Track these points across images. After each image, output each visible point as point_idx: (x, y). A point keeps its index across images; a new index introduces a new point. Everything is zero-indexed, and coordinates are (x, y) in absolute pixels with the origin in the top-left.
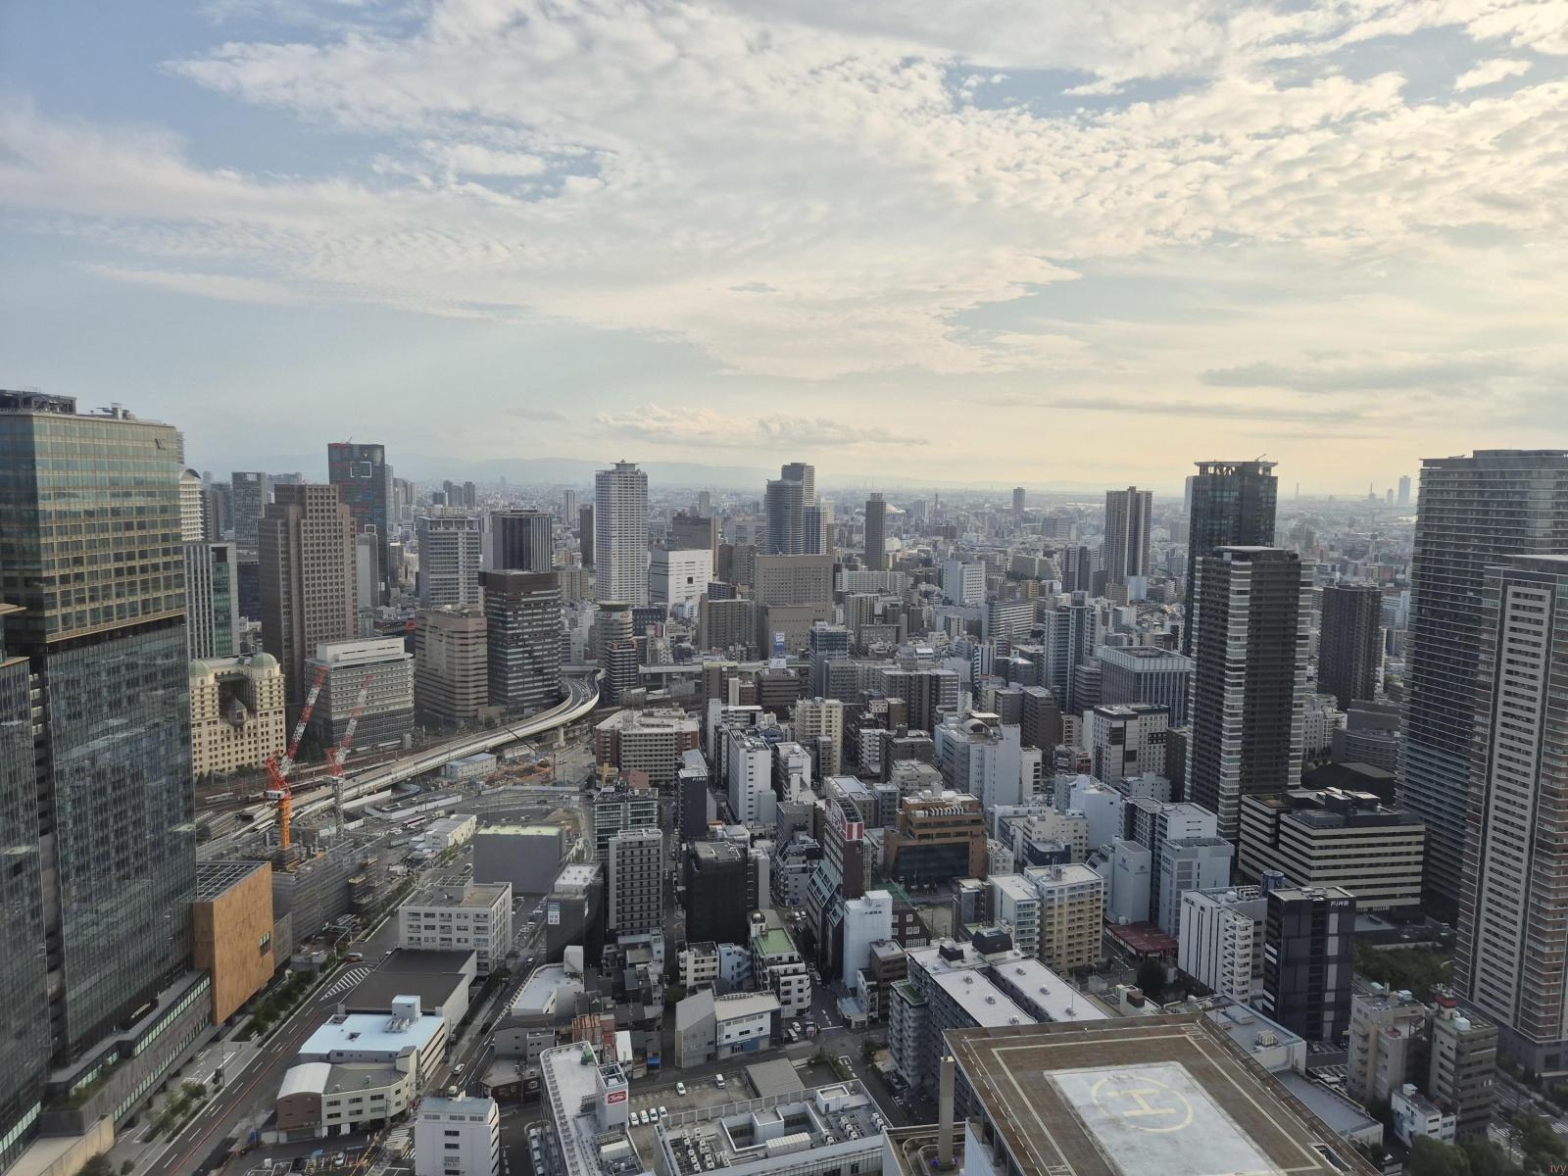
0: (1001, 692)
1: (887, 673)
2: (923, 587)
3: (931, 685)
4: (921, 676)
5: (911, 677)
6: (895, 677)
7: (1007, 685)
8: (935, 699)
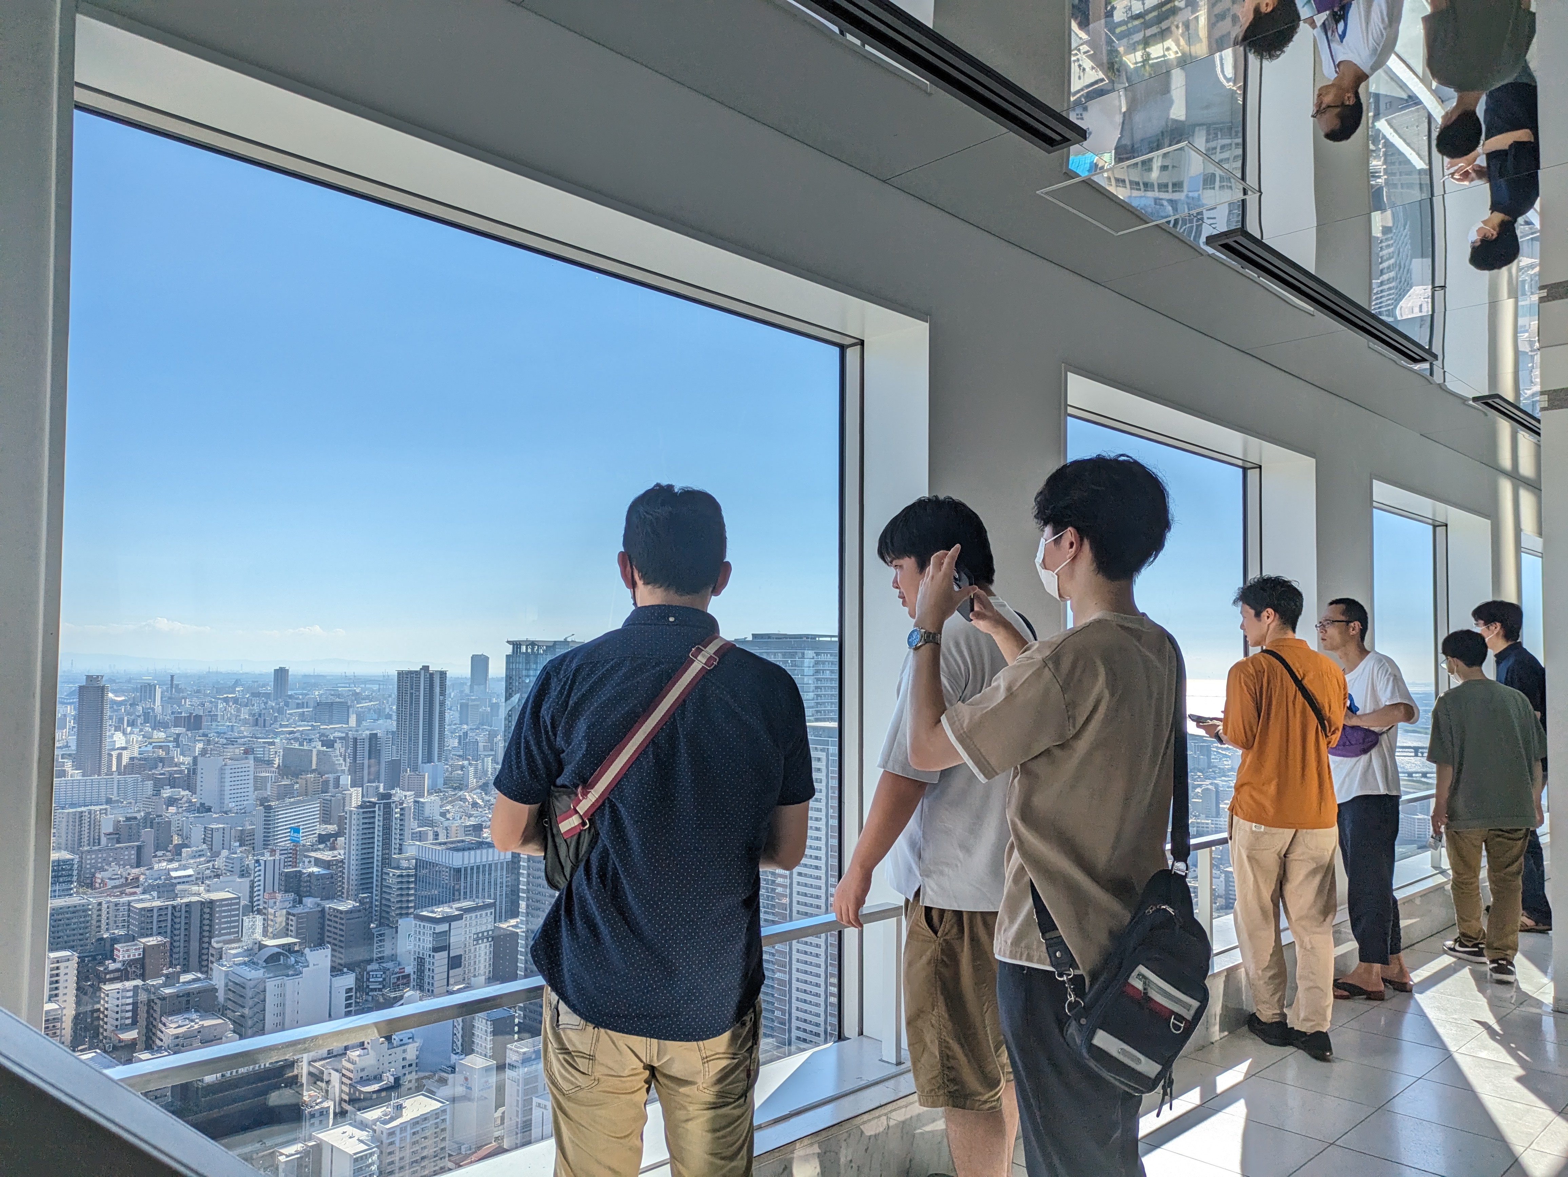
0: (295, 911)
1: (139, 906)
2: (167, 792)
3: (202, 913)
4: (188, 905)
5: (174, 907)
6: (151, 910)
7: (301, 902)
8: (207, 932)
